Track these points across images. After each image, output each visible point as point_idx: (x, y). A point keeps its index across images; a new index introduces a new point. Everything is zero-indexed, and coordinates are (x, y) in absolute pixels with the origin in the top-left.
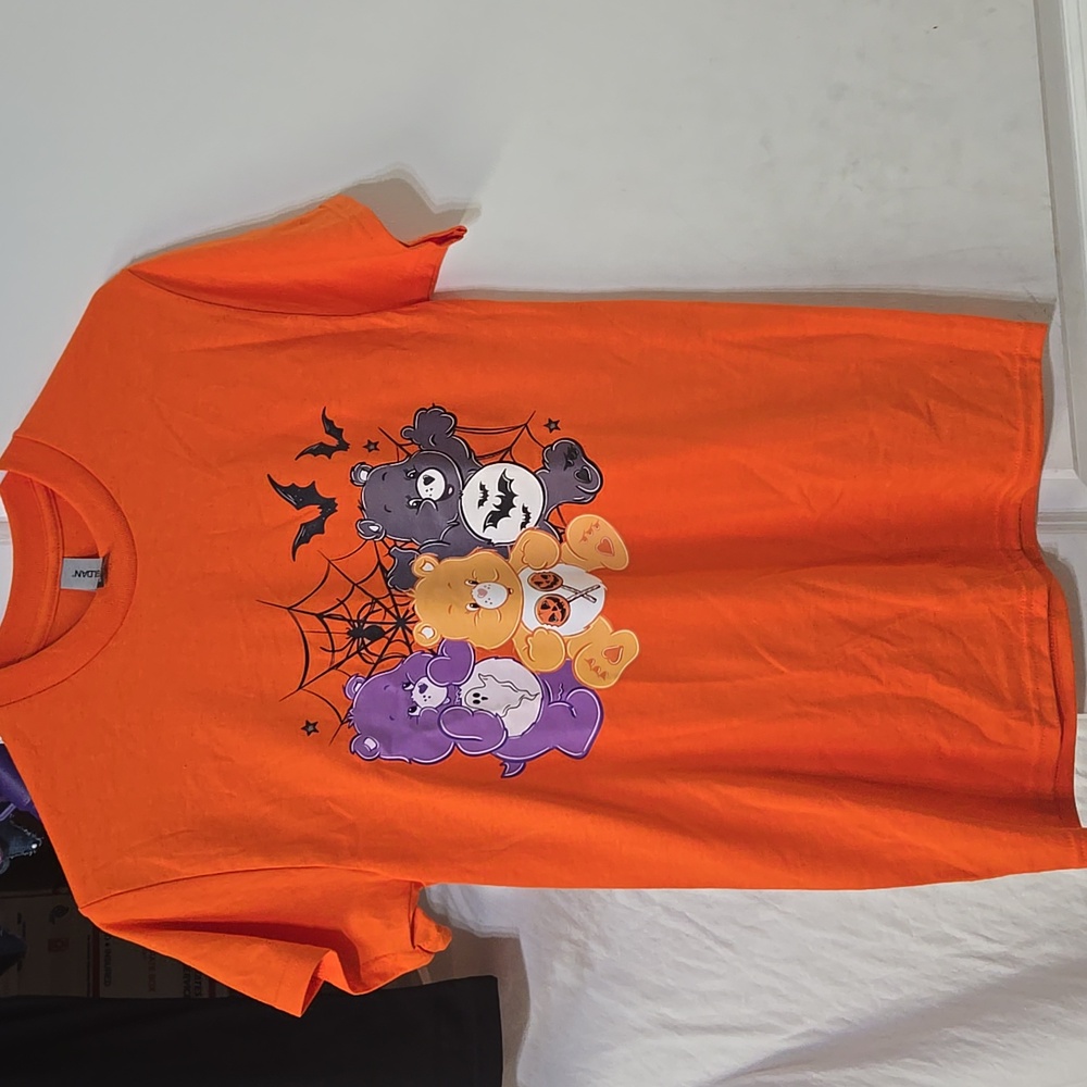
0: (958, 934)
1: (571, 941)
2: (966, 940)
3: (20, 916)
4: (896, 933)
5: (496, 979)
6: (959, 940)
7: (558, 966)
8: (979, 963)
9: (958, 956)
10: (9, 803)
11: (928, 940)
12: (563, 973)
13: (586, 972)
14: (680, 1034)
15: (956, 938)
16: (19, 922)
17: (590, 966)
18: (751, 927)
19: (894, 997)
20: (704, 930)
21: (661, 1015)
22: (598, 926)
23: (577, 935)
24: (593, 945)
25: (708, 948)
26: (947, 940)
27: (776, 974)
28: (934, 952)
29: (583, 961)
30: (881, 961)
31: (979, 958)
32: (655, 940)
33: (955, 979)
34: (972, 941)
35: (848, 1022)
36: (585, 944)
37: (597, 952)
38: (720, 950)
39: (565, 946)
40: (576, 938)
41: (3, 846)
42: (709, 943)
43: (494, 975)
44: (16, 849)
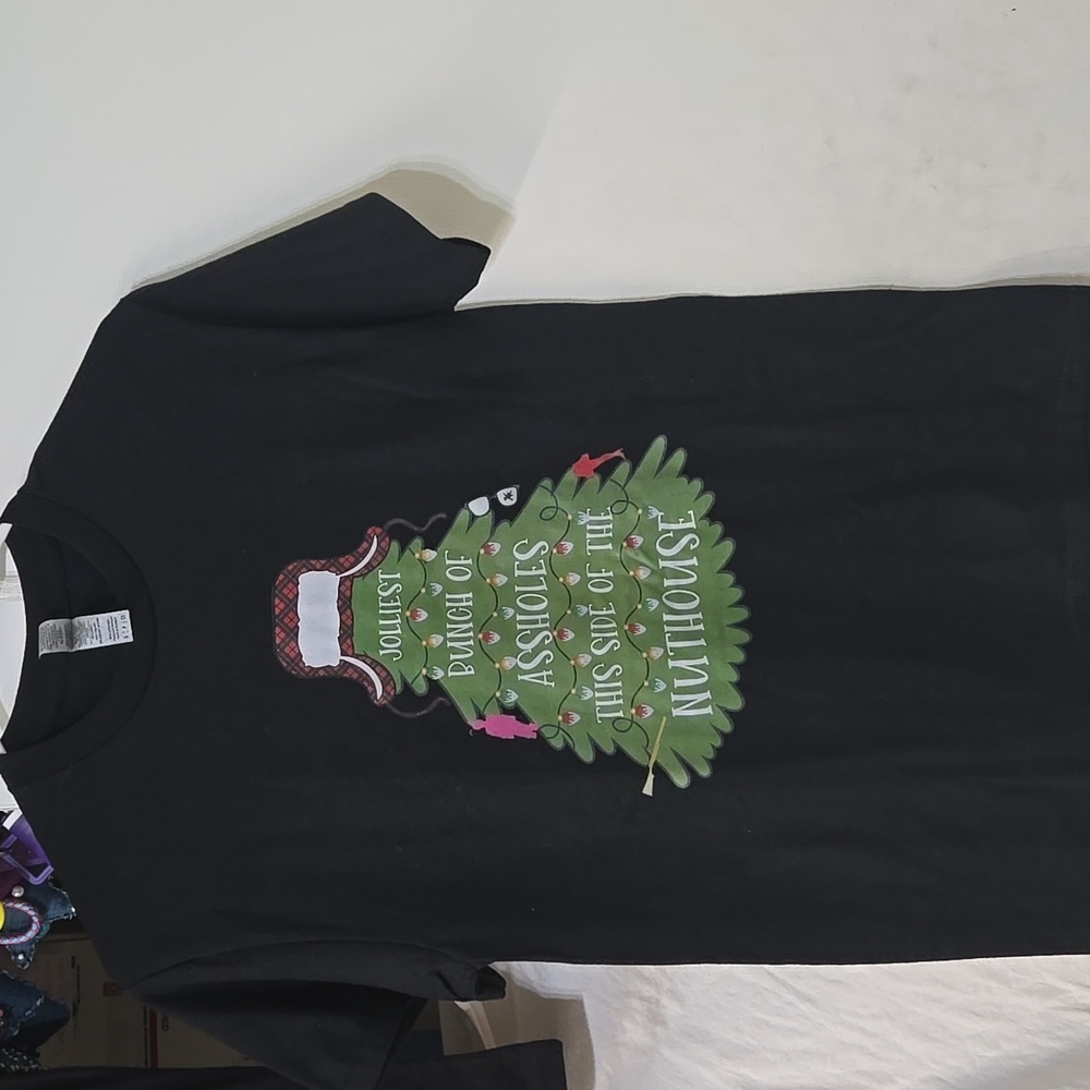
0: (1061, 985)
1: (642, 999)
2: (1070, 992)
3: (73, 958)
5: (561, 1044)
6: (1061, 991)
7: (627, 1024)
8: (1085, 1016)
9: (1063, 1009)
10: (45, 865)
11: (1029, 992)
12: (634, 1032)
13: (659, 1029)
15: (1058, 989)
16: (73, 966)
17: (663, 1023)
19: (993, 1054)
20: (784, 984)
21: (739, 1075)
22: (670, 980)
23: (648, 991)
24: (665, 1000)
25: (789, 1003)
26: (1050, 992)
27: (863, 1031)
28: (1035, 1004)
29: (655, 1018)
30: (977, 1015)
31: (1084, 1011)
32: (732, 995)
33: (1059, 1033)
34: (1075, 991)
35: (944, 1081)
36: (658, 1000)
37: (671, 1009)
38: (804, 1007)
39: (636, 1004)
40: (647, 994)
41: (41, 910)
42: (791, 998)
43: (559, 1039)
44: (55, 912)
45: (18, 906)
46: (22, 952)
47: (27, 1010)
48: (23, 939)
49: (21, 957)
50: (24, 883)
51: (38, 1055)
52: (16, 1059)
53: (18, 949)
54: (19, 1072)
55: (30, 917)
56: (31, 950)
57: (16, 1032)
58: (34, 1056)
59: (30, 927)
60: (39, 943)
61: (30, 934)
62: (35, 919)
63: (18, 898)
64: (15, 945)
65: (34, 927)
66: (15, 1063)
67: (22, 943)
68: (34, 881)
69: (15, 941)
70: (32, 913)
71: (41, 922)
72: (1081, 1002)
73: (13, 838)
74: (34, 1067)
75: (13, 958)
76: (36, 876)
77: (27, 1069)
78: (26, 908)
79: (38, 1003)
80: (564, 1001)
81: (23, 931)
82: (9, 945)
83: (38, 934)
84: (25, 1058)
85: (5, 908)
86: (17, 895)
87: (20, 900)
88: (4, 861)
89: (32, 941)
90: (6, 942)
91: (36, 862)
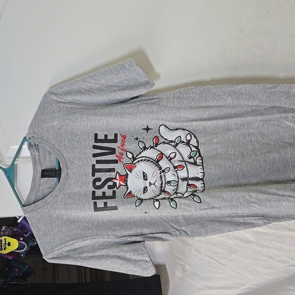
0: (288, 260)
1: (180, 265)
2: (290, 261)
3: (34, 262)
4: (270, 260)
5: (160, 276)
7: (177, 272)
9: (288, 266)
10: (28, 232)
11: (280, 262)
12: (178, 273)
13: (185, 273)
14: (211, 290)
15: (287, 261)
17: (186, 271)
18: (230, 260)
19: (270, 278)
20: (217, 261)
21: (206, 284)
22: (188, 260)
23: (182, 263)
24: (186, 266)
25: (219, 266)
26: (284, 262)
27: (238, 272)
28: (281, 265)
29: (184, 270)
30: (266, 268)
31: (294, 266)
32: (203, 264)
33: (288, 272)
34: (291, 261)
35: (258, 285)
36: (184, 265)
37: (188, 268)
38: (222, 266)
39: (179, 266)
41: (27, 243)
42: (218, 264)
43: (160, 275)
44: (31, 244)
45: (22, 242)
46: (23, 254)
47: (24, 269)
48: (23, 250)
49: (22, 255)
50: (23, 237)
51: (27, 281)
52: (21, 281)
53: (22, 253)
54: (22, 284)
55: (25, 245)
56: (25, 253)
57: (21, 275)
58: (26, 281)
59: (24, 248)
60: (27, 253)
61: (25, 249)
62: (26, 245)
65: (26, 247)
66: (21, 282)
67: (23, 252)
68: (25, 236)
69: (21, 251)
70: (25, 244)
72: (293, 264)
73: (20, 225)
74: (26, 283)
75: (20, 255)
77: (24, 283)
78: (23, 243)
79: (27, 267)
80: (160, 265)
81: (23, 249)
82: (19, 252)
83: (27, 249)
84: (24, 281)
85: (19, 243)
86: (21, 239)
88: (18, 231)
89: (25, 251)
90: (19, 251)
91: (26, 231)
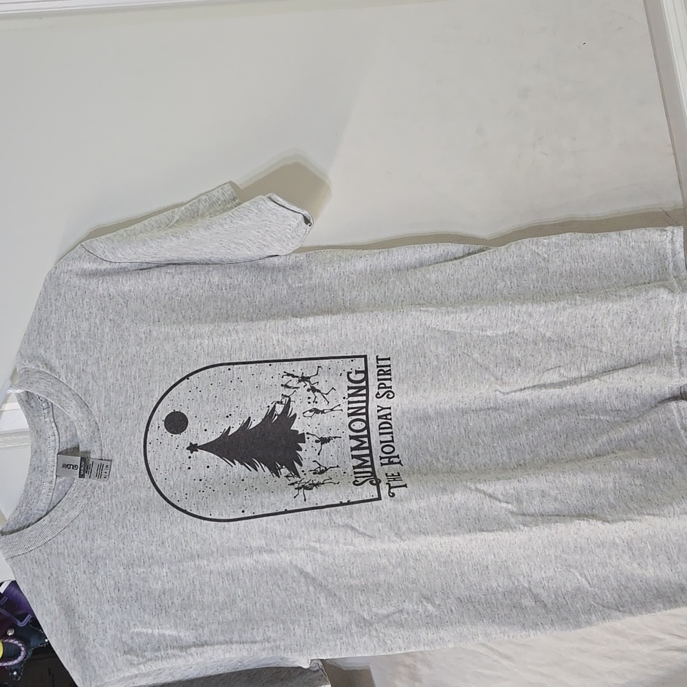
0: (661, 636)
1: (405, 666)
2: (666, 639)
4: (619, 639)
6: (660, 640)
7: (398, 683)
8: (676, 653)
9: (661, 650)
10: (27, 614)
11: (640, 641)
13: (417, 684)
15: (658, 638)
16: (49, 674)
17: (419, 680)
19: (622, 682)
20: (491, 649)
24: (419, 666)
25: (495, 661)
26: (653, 640)
28: (645, 649)
29: (414, 677)
30: (610, 658)
31: (675, 650)
32: (460, 659)
33: (661, 666)
34: (670, 639)
36: (415, 666)
37: (424, 671)
38: (505, 662)
39: (402, 669)
40: (408, 663)
41: (26, 642)
42: (496, 657)
44: (35, 643)
45: (11, 641)
46: (16, 670)
48: (16, 662)
49: (15, 673)
50: (14, 626)
53: (13, 669)
55: (19, 647)
56: (21, 668)
59: (19, 654)
60: (26, 663)
61: (20, 658)
62: (23, 649)
63: (11, 636)
64: (11, 666)
65: (22, 654)
67: (15, 664)
68: (20, 624)
69: (10, 663)
70: (20, 645)
71: (27, 650)
72: (672, 645)
73: (5, 599)
75: (10, 674)
76: (22, 621)
78: (16, 642)
80: (357, 671)
81: (15, 657)
82: (7, 666)
83: (25, 658)
85: (3, 643)
86: (10, 634)
87: (12, 637)
88: (1, 613)
89: (21, 662)
90: (5, 664)
91: (20, 612)
